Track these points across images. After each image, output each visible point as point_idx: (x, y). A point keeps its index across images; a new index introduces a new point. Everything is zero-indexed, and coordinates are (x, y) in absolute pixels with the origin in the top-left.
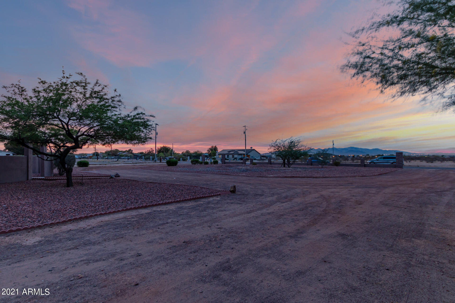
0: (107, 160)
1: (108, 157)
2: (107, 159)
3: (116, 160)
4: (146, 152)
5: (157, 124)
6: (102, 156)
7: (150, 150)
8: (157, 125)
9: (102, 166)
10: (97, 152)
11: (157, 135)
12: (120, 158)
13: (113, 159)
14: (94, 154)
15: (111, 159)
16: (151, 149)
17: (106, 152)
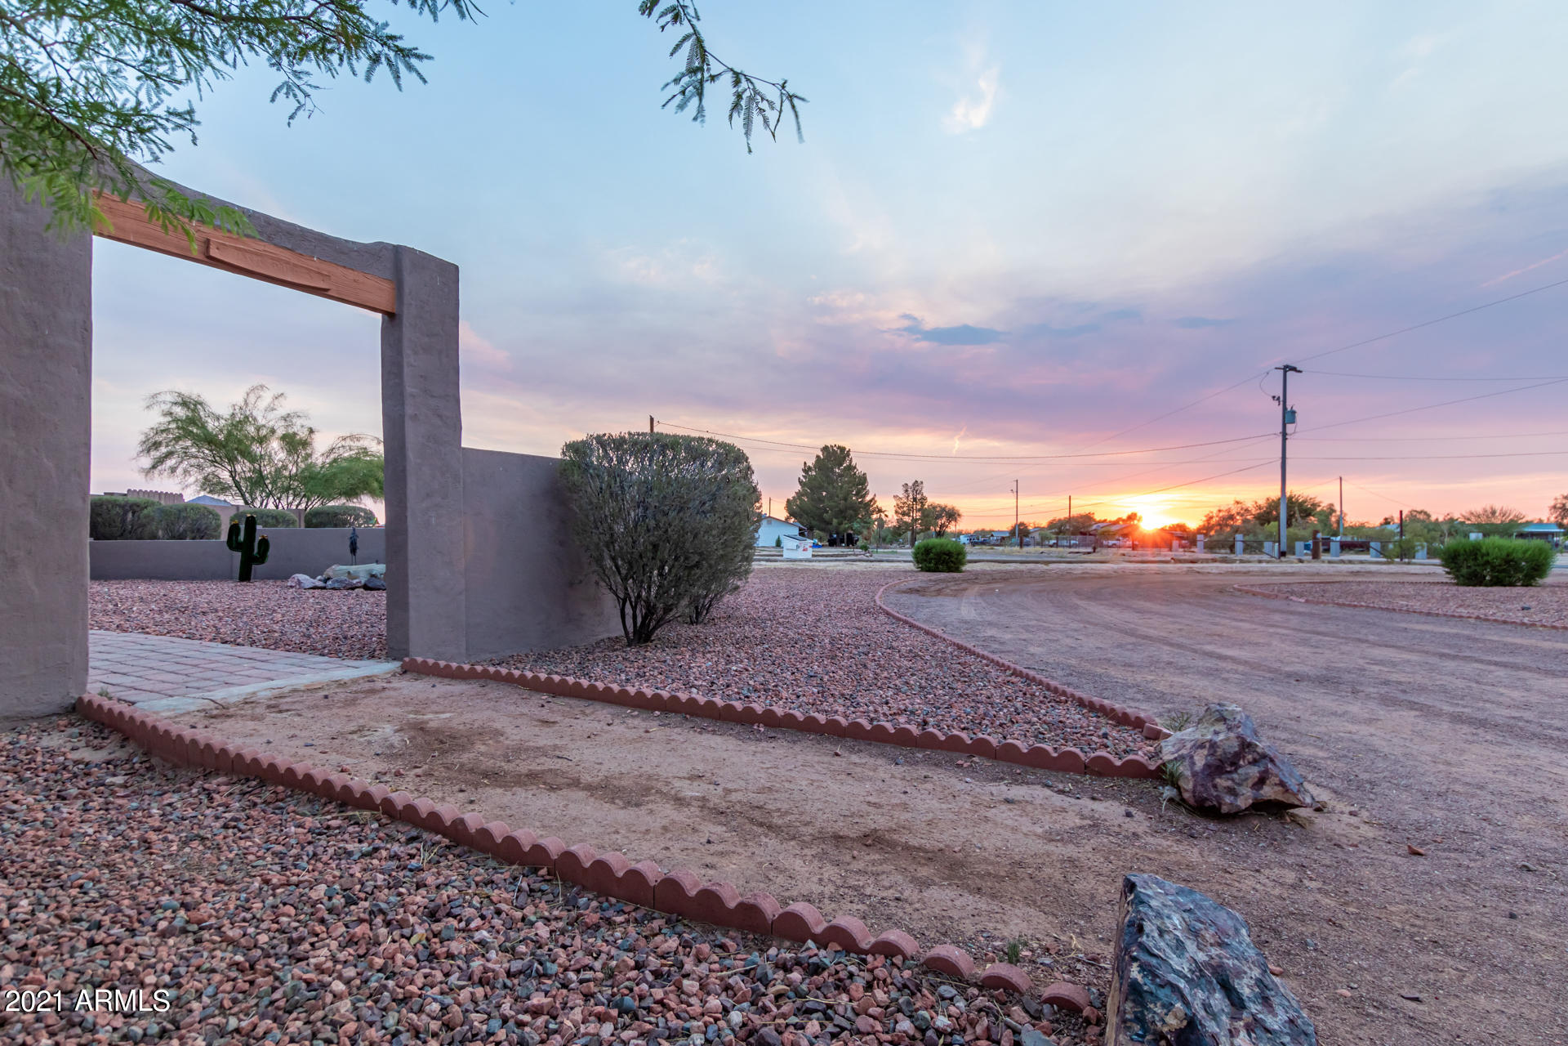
0: (1053, 549)
1: (1057, 539)
2: (1056, 545)
3: (1090, 550)
4: (1211, 518)
5: (1294, 369)
6: (1037, 536)
7: (1229, 510)
8: (1290, 374)
9: (1030, 571)
10: (1022, 524)
11: (1293, 421)
12: (1102, 546)
13: (1075, 546)
14: (1012, 533)
15: (1070, 547)
16: (1238, 503)
17: (1052, 525)
